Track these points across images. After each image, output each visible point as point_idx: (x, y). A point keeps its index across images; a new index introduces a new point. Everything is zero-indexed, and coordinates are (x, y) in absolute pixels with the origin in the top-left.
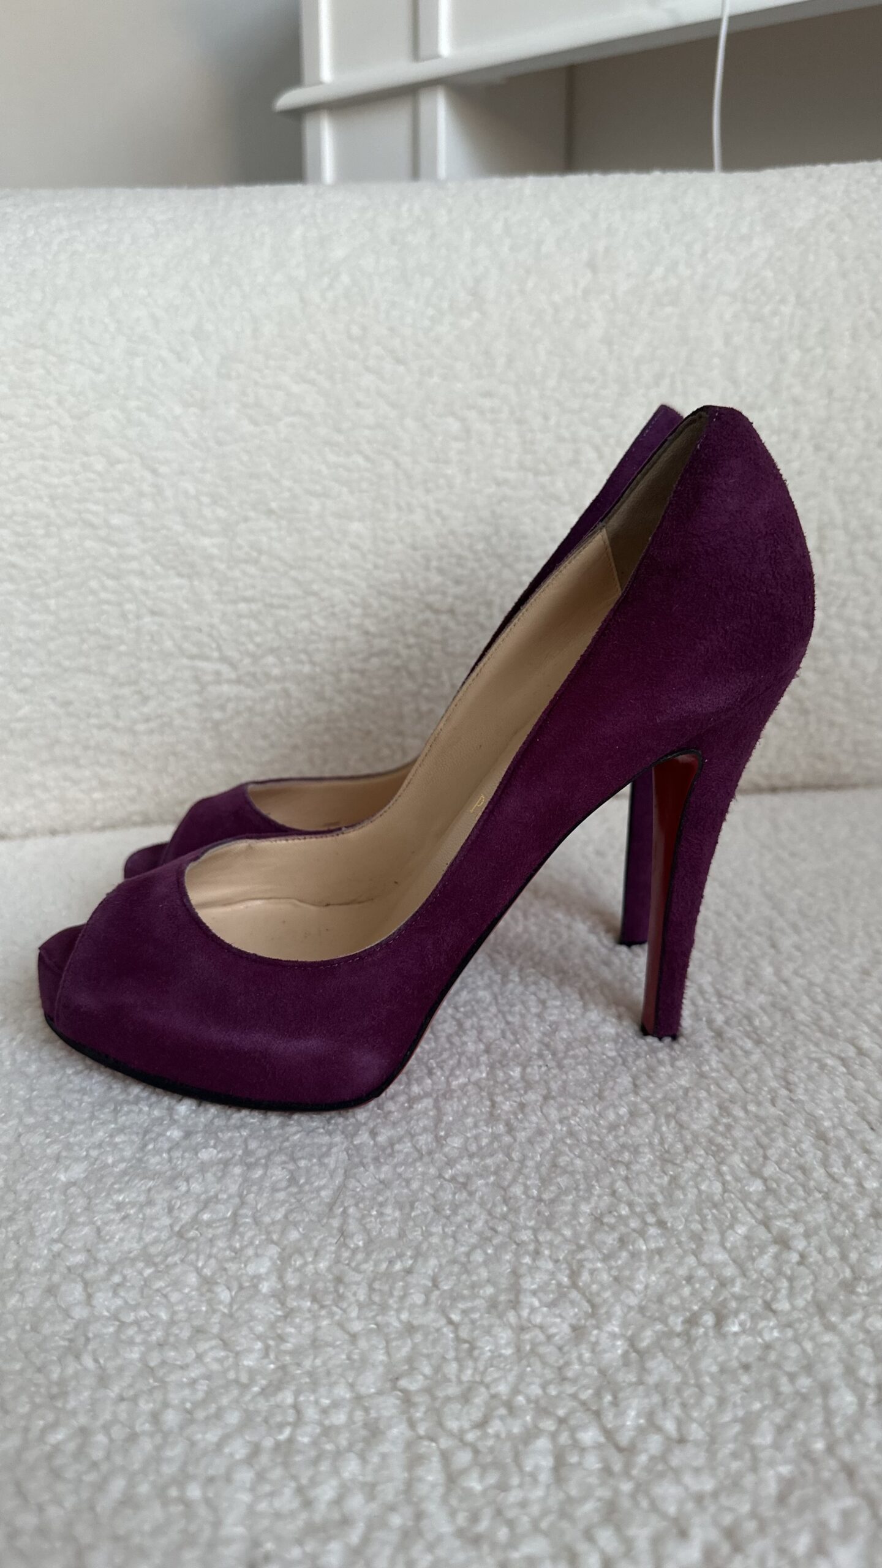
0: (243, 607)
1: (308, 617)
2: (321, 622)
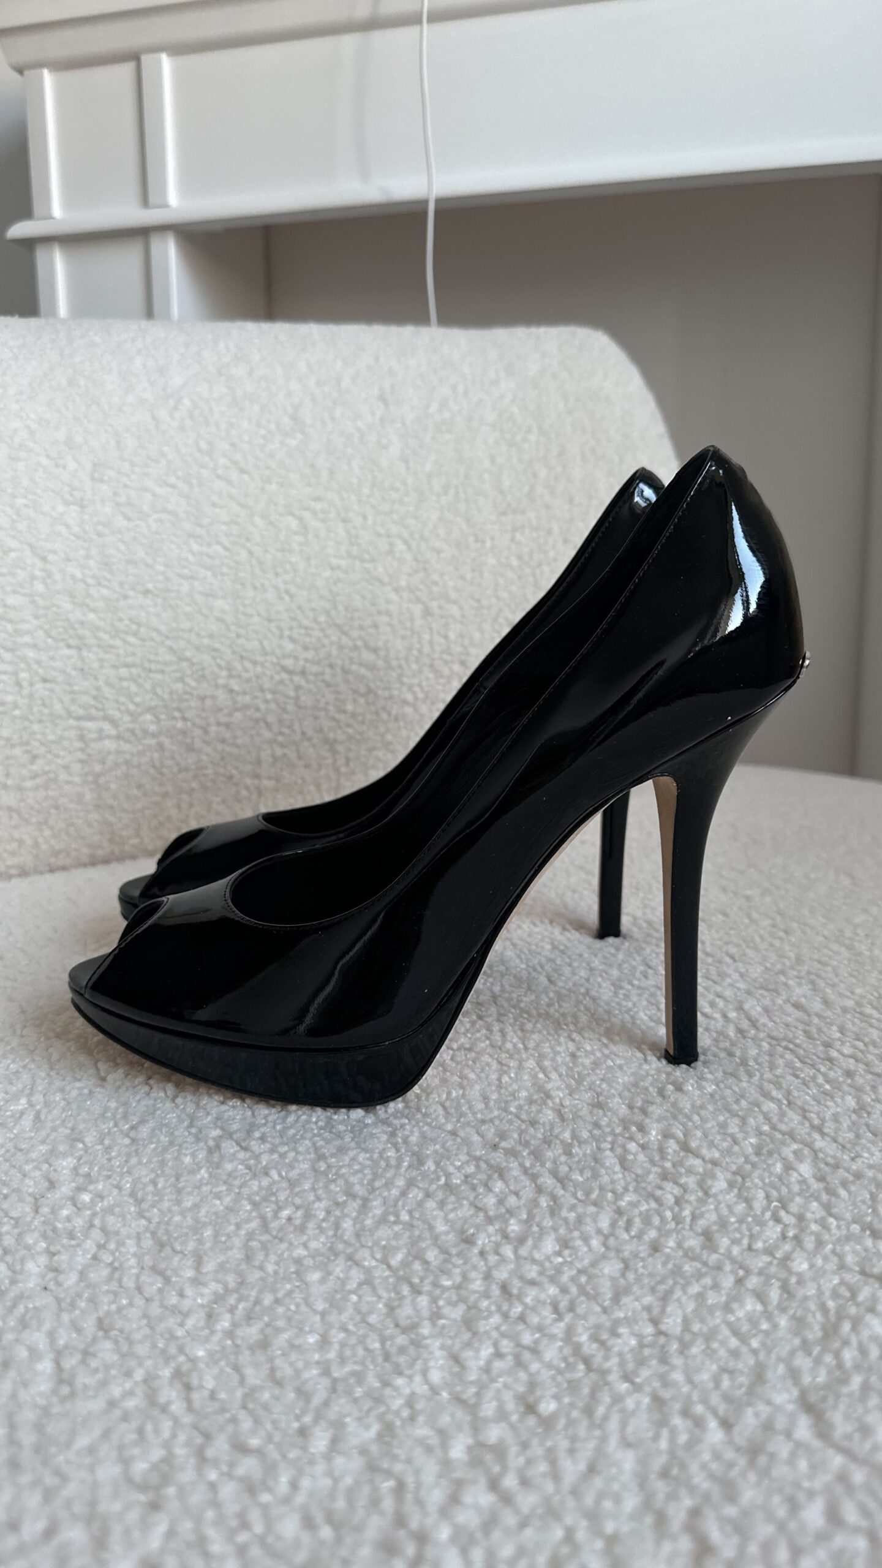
0: (123, 672)
1: (181, 680)
2: (193, 684)
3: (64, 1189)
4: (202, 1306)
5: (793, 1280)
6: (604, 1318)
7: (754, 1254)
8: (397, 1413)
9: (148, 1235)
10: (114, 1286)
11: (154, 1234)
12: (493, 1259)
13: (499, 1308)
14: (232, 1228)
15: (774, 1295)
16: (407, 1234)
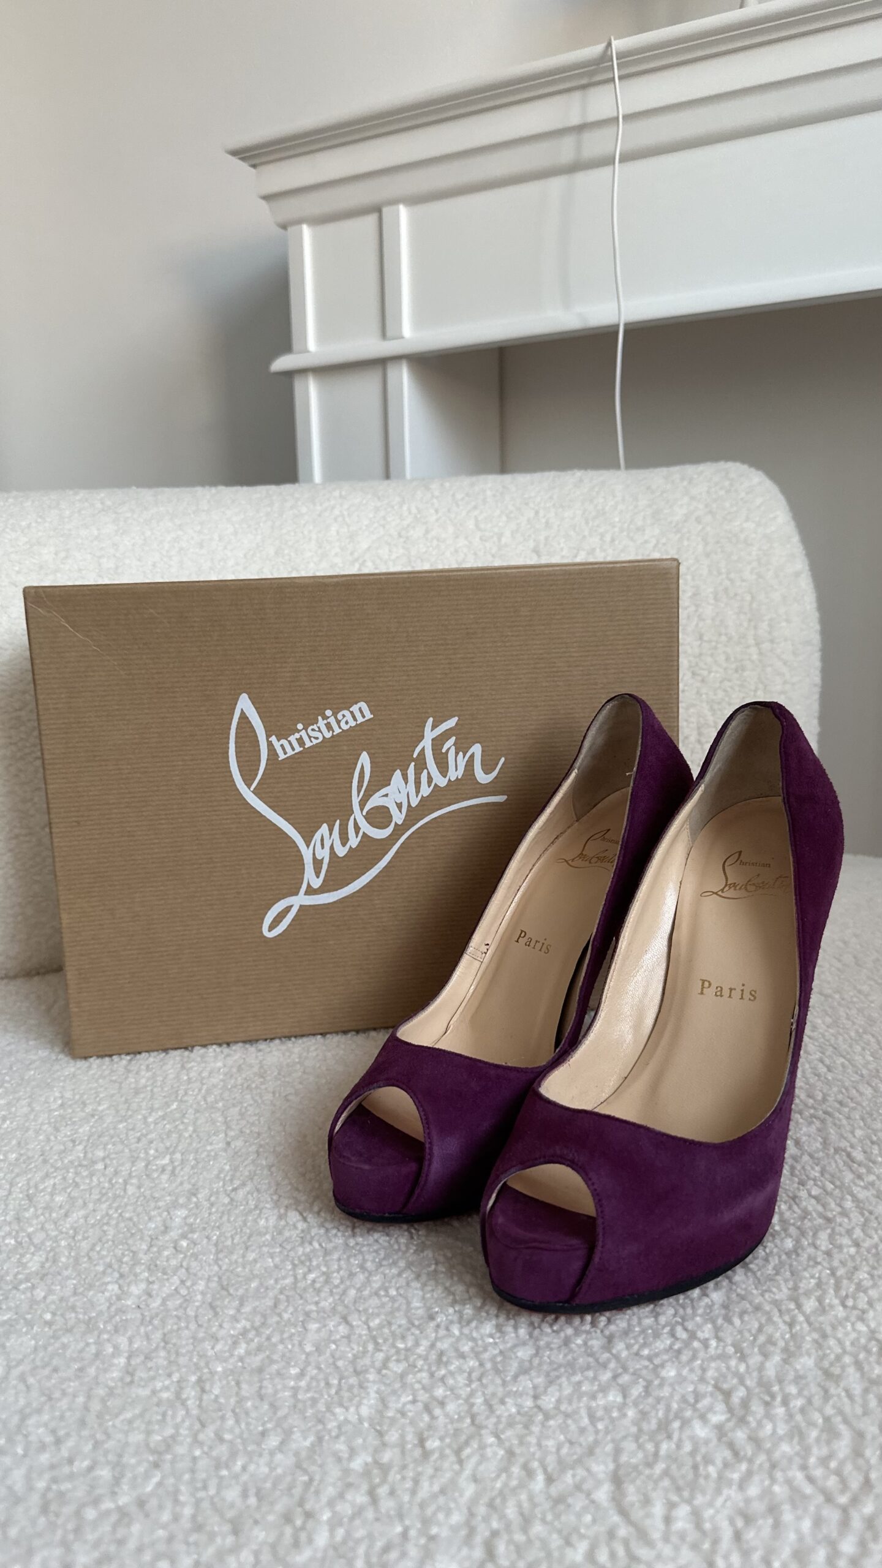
3: (172, 1234)
4: (233, 1336)
5: (656, 1382)
6: (501, 1389)
7: (637, 1358)
8: (330, 1431)
9: (216, 1279)
10: (180, 1313)
11: (220, 1278)
12: (442, 1332)
13: (430, 1368)
14: (272, 1282)
15: (636, 1391)
16: (390, 1305)
